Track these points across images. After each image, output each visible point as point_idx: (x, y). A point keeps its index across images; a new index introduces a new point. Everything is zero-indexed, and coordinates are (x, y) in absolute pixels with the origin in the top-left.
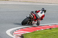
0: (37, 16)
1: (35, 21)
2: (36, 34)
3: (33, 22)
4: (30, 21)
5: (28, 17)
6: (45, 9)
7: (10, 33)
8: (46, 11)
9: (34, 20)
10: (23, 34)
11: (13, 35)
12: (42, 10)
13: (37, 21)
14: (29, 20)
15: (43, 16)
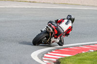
0: (60, 28)
1: (56, 38)
2: (80, 59)
3: (53, 39)
4: (48, 37)
5: (43, 30)
6: (73, 17)
7: (37, 57)
8: (74, 19)
9: (54, 36)
10: (59, 59)
11: (42, 60)
12: (67, 19)
13: (59, 37)
14: (46, 37)
15: (70, 29)
